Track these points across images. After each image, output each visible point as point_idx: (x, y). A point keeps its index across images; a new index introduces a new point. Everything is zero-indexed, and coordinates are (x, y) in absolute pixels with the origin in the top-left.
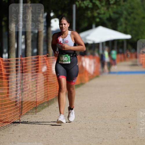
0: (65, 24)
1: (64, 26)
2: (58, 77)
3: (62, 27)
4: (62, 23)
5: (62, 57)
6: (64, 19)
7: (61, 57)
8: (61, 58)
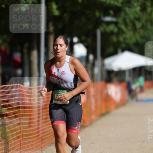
0: (61, 45)
1: (59, 47)
2: (52, 123)
3: (57, 49)
4: (58, 43)
5: (58, 94)
6: (60, 38)
7: (56, 94)
8: (56, 96)
